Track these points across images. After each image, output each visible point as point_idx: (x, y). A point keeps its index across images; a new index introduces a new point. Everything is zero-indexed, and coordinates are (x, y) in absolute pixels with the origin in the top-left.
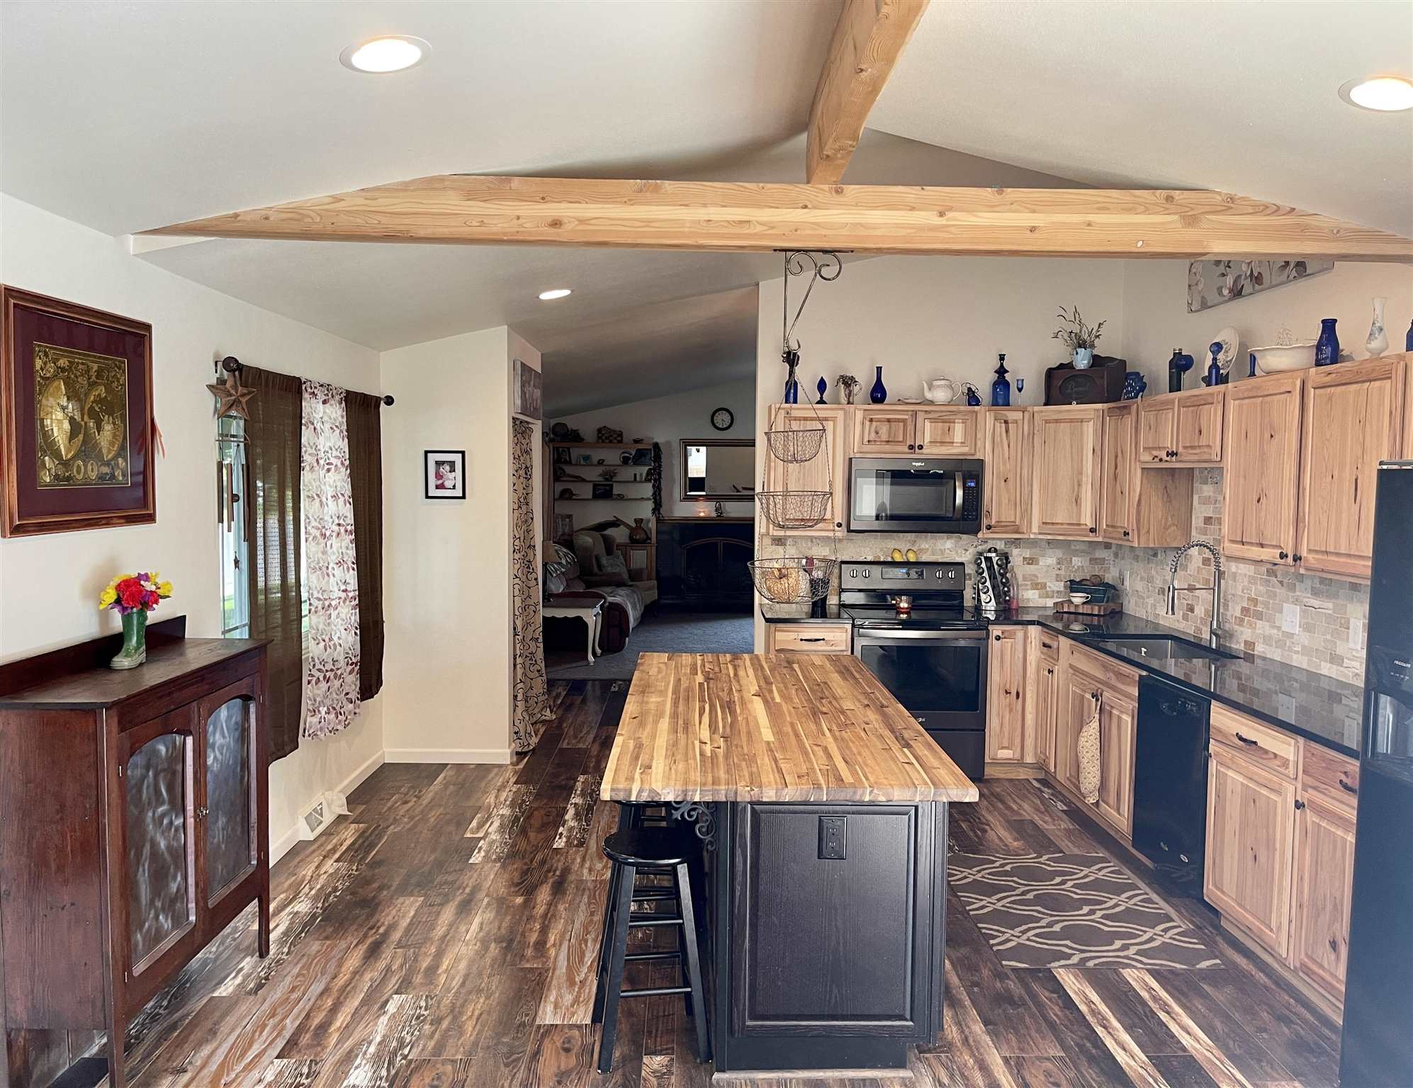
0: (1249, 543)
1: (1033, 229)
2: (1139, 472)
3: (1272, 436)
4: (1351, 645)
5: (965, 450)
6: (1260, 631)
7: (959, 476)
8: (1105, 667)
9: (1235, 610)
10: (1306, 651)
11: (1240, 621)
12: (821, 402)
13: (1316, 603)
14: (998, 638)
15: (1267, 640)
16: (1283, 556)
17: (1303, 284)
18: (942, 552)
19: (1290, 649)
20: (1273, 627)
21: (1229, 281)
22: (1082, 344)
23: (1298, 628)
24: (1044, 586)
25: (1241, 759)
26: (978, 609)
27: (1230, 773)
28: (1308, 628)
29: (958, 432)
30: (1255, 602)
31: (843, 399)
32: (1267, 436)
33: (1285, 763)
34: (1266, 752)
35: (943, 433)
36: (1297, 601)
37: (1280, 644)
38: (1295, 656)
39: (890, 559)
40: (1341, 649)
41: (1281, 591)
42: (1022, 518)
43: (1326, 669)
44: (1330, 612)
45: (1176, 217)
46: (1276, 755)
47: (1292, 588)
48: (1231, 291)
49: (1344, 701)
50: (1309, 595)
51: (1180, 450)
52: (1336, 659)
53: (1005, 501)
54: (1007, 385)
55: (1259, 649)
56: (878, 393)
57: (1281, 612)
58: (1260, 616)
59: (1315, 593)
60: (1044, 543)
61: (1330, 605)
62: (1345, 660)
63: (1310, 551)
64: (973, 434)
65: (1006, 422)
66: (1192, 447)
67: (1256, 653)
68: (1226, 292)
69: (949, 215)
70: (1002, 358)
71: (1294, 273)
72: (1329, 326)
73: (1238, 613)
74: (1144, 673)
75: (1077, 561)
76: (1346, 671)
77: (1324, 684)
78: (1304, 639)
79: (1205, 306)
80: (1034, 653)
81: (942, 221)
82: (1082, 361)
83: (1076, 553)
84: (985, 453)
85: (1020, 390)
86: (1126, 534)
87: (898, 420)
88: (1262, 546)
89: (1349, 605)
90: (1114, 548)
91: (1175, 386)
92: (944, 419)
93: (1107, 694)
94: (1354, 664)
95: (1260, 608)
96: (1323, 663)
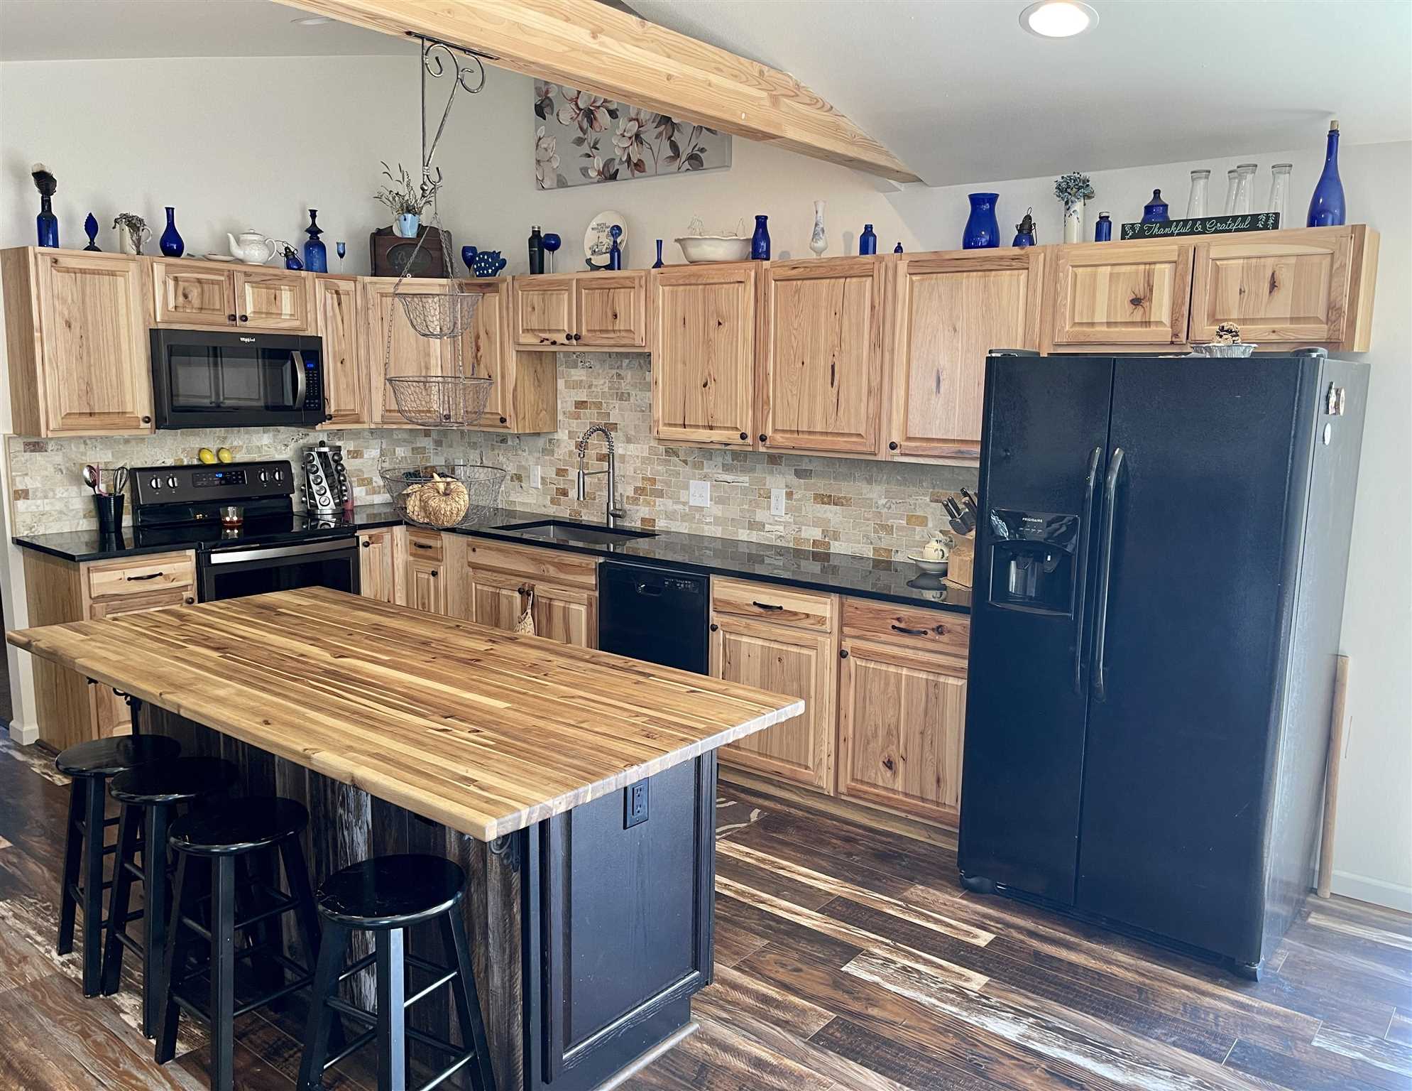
0: (691, 426)
1: (669, 77)
2: (514, 353)
3: (720, 324)
4: (773, 512)
5: (296, 324)
6: (662, 508)
7: (297, 355)
8: (536, 560)
9: (626, 490)
10: (717, 521)
11: (635, 501)
12: (92, 247)
13: (729, 478)
14: (366, 545)
15: (670, 516)
16: (743, 436)
18: (259, 448)
19: (700, 521)
20: (678, 502)
21: (598, 163)
22: (410, 209)
23: (709, 502)
24: (370, 481)
25: (760, 626)
26: (311, 514)
27: (745, 639)
28: (719, 501)
29: (286, 298)
30: (653, 481)
31: (131, 249)
32: (713, 323)
34: (795, 614)
35: (269, 302)
36: (705, 478)
37: (685, 517)
38: (706, 528)
39: (195, 462)
40: (760, 516)
41: (681, 468)
42: (362, 405)
43: (744, 535)
44: (747, 485)
45: (764, 94)
46: (808, 616)
47: (696, 466)
48: (600, 173)
49: (767, 561)
50: (721, 471)
51: (584, 333)
52: (754, 525)
53: (343, 386)
54: (322, 248)
55: (661, 525)
56: (171, 244)
57: (687, 487)
58: (660, 494)
59: (727, 468)
60: (367, 434)
61: (747, 479)
62: (766, 526)
64: (302, 301)
65: (337, 293)
66: (607, 331)
67: (657, 528)
68: (593, 174)
69: (602, 38)
70: (313, 214)
71: (687, 165)
72: (761, 222)
73: (631, 493)
74: (601, 560)
75: (400, 452)
76: (768, 535)
77: (743, 549)
78: (718, 510)
79: (562, 183)
80: (401, 557)
81: (593, 44)
82: (408, 229)
83: (399, 443)
84: (317, 327)
85: (341, 255)
86: (503, 420)
87: (213, 282)
88: (711, 428)
89: (768, 478)
90: (434, 435)
91: (537, 266)
92: (263, 279)
94: (777, 527)
95: (658, 486)
96: (741, 531)
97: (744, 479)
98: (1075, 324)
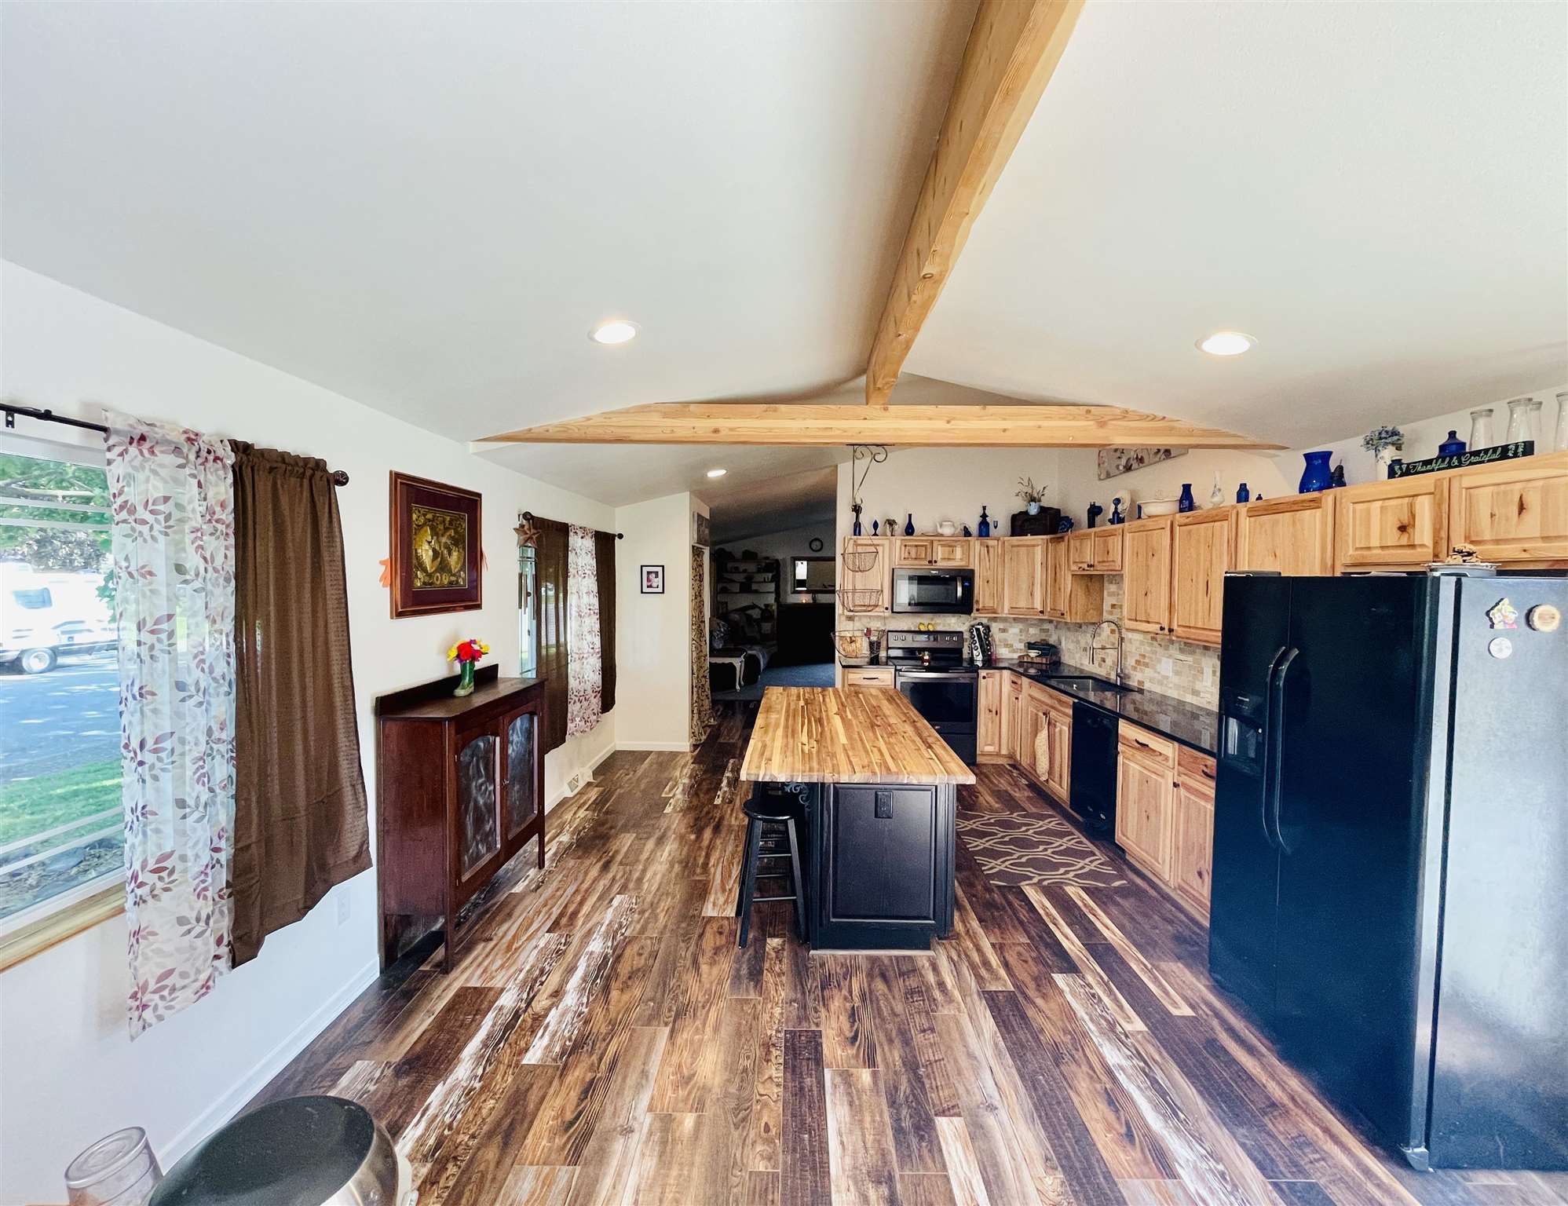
0: (1141, 621)
1: (1005, 430)
2: (1070, 576)
3: (1153, 555)
4: (1205, 684)
5: (963, 563)
6: (1147, 675)
7: (959, 579)
8: (1051, 696)
9: (1131, 662)
10: (1177, 687)
11: (1135, 669)
12: (875, 534)
13: (1182, 658)
14: (984, 678)
15: (1151, 680)
16: (1162, 629)
17: (1169, 462)
18: (949, 624)
19: (1166, 686)
20: (1155, 672)
21: (1123, 461)
22: (1033, 499)
23: (1171, 673)
24: (1012, 646)
25: (1138, 755)
26: (972, 660)
27: (1132, 764)
28: (1177, 673)
29: (958, 553)
30: (1144, 656)
31: (889, 533)
32: (1151, 554)
33: (1167, 759)
34: (1154, 751)
35: (949, 554)
36: (1170, 656)
37: (1160, 683)
38: (1170, 691)
39: (917, 630)
40: (1198, 686)
41: (1159, 649)
42: (998, 605)
43: (1189, 698)
44: (1191, 663)
45: (1091, 423)
46: (1161, 754)
47: (1167, 648)
48: (1124, 467)
49: (1201, 718)
50: (1178, 653)
51: (1096, 563)
52: (1195, 693)
53: (987, 594)
54: (987, 524)
55: (1147, 686)
56: (909, 530)
57: (1159, 661)
58: (1146, 665)
59: (1182, 651)
60: (1012, 620)
62: (1201, 693)
63: (1179, 626)
64: (967, 554)
65: (987, 547)
66: (1104, 562)
67: (1144, 688)
68: (1121, 468)
69: (953, 422)
70: (984, 508)
71: (1163, 457)
72: (1187, 488)
73: (1133, 664)
74: (1076, 701)
75: (1032, 631)
76: (1202, 700)
77: (1188, 708)
78: (1175, 679)
79: (1108, 476)
80: (1007, 687)
81: (948, 426)
82: (1033, 510)
83: (1032, 625)
84: (975, 565)
85: (996, 527)
86: (1063, 614)
87: (922, 546)
88: (1149, 622)
89: (1203, 659)
90: (1055, 623)
91: (1091, 524)
92: (950, 546)
93: (1053, 714)
94: (1207, 695)
95: (1147, 660)
96: (1187, 695)
97: (1190, 659)
98: (1357, 549)
